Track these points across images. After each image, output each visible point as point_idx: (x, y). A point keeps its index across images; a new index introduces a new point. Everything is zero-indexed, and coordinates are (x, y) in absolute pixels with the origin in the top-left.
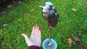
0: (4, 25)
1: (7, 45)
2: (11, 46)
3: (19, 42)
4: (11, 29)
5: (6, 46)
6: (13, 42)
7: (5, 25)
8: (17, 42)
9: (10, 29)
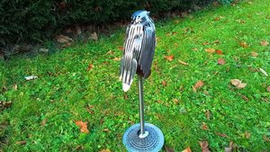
0: (28, 78)
1: (11, 122)
3: (44, 122)
4: (40, 90)
5: (9, 124)
7: (31, 77)
9: (37, 90)
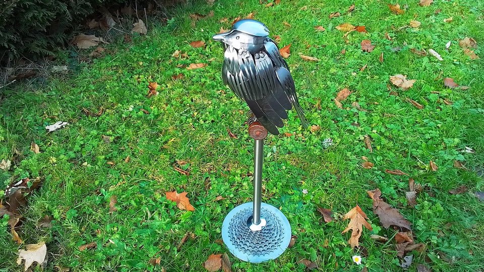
0: (52, 128)
1: (56, 214)
2: (77, 219)
4: (82, 146)
5: (52, 218)
6: (86, 202)
7: (57, 125)
8: (103, 203)
9: (77, 148)
